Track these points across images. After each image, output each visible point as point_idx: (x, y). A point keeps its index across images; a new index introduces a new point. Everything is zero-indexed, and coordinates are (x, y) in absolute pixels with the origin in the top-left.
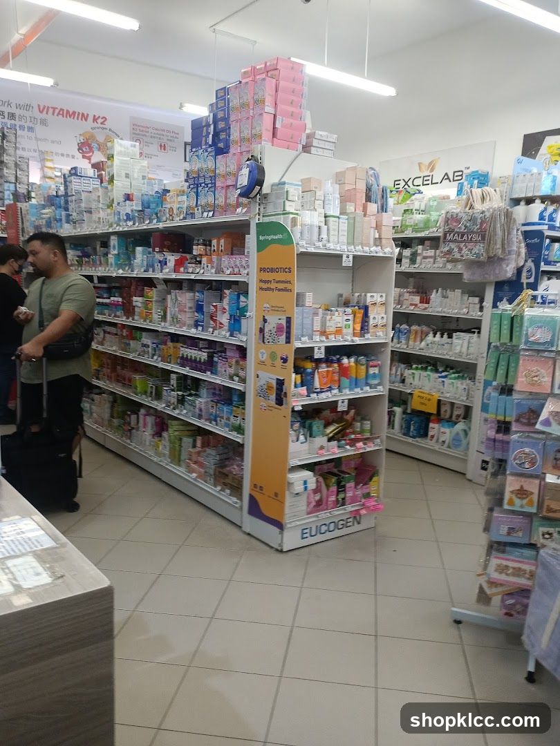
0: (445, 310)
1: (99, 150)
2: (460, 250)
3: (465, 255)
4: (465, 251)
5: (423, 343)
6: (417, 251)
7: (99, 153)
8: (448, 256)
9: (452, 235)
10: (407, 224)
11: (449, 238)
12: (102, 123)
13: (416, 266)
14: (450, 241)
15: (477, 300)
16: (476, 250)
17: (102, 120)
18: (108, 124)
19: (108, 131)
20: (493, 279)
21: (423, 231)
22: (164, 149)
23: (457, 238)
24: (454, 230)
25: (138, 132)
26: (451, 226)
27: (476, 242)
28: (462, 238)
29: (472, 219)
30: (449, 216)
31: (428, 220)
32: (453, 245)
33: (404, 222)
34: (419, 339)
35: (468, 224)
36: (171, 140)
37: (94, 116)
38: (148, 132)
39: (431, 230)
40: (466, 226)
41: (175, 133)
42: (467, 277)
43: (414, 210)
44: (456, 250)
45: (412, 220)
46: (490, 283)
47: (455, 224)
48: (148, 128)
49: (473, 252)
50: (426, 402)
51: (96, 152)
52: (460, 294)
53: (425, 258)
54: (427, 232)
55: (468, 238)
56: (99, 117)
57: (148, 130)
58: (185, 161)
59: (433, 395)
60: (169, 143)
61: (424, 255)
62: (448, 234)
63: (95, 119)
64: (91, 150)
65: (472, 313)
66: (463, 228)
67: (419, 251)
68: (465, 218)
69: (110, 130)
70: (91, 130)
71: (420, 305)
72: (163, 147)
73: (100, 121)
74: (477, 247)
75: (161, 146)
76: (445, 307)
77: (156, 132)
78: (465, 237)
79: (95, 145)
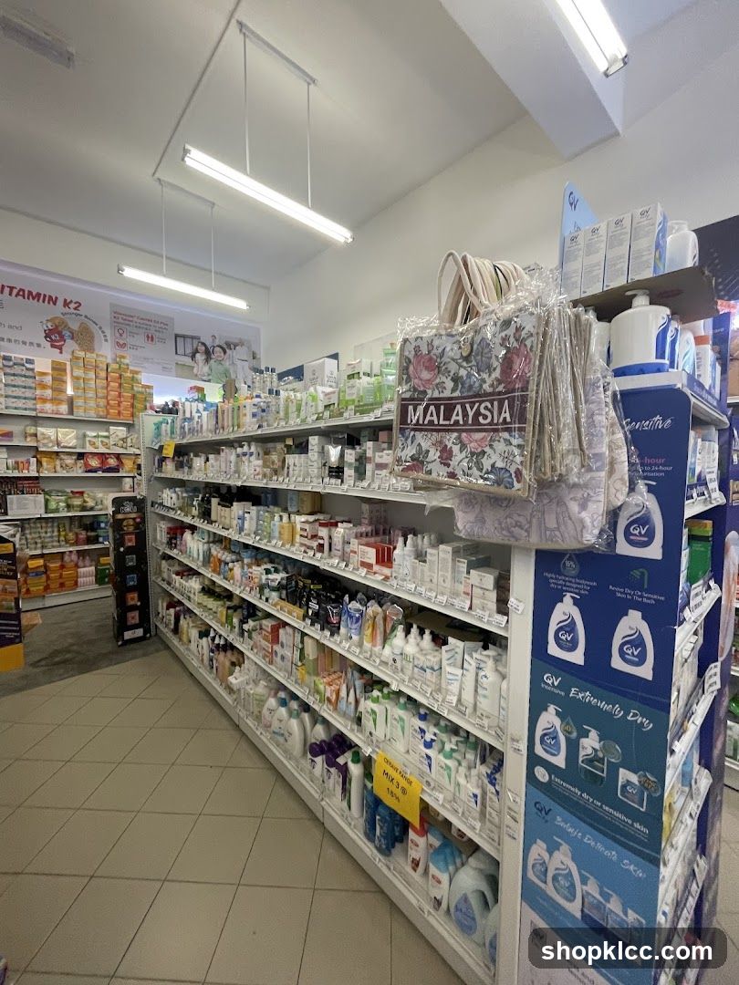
0: (422, 590)
1: (72, 338)
2: (446, 455)
3: (459, 473)
4: (459, 457)
5: (387, 650)
6: (365, 451)
7: (72, 341)
8: (415, 474)
9: (420, 409)
10: (347, 398)
11: (415, 416)
12: (75, 309)
13: (365, 484)
14: (419, 428)
15: (489, 580)
16: (493, 458)
17: (76, 305)
18: (82, 311)
19: (83, 317)
20: (536, 541)
21: (373, 410)
22: (152, 340)
23: (435, 418)
24: (425, 392)
25: (120, 320)
26: (415, 381)
27: (494, 429)
28: (447, 418)
29: (475, 353)
30: (410, 353)
31: (380, 388)
32: (425, 440)
33: (342, 394)
34: (379, 638)
35: (463, 373)
36: (159, 331)
37: (65, 300)
38: (132, 321)
39: (386, 407)
40: (456, 379)
41: (164, 324)
42: (464, 523)
43: (361, 375)
44: (434, 455)
45: (354, 391)
46: (526, 550)
47: (426, 375)
48: (132, 317)
49: (487, 464)
50: (398, 792)
51: (69, 342)
52: (449, 557)
53: (380, 466)
54: (378, 412)
55: (465, 415)
56: (71, 301)
57: (131, 319)
58: (176, 353)
59: (410, 783)
60: (157, 334)
61: (378, 460)
62: (411, 408)
63: (66, 304)
64: (62, 338)
65: (479, 612)
66: (449, 384)
67: (369, 453)
68: (452, 351)
69: (86, 317)
70: (62, 316)
71: (376, 568)
72: (151, 338)
73: (72, 306)
74: (500, 446)
75: (148, 337)
76: (422, 582)
77: (142, 321)
78: (457, 416)
79: (66, 333)
